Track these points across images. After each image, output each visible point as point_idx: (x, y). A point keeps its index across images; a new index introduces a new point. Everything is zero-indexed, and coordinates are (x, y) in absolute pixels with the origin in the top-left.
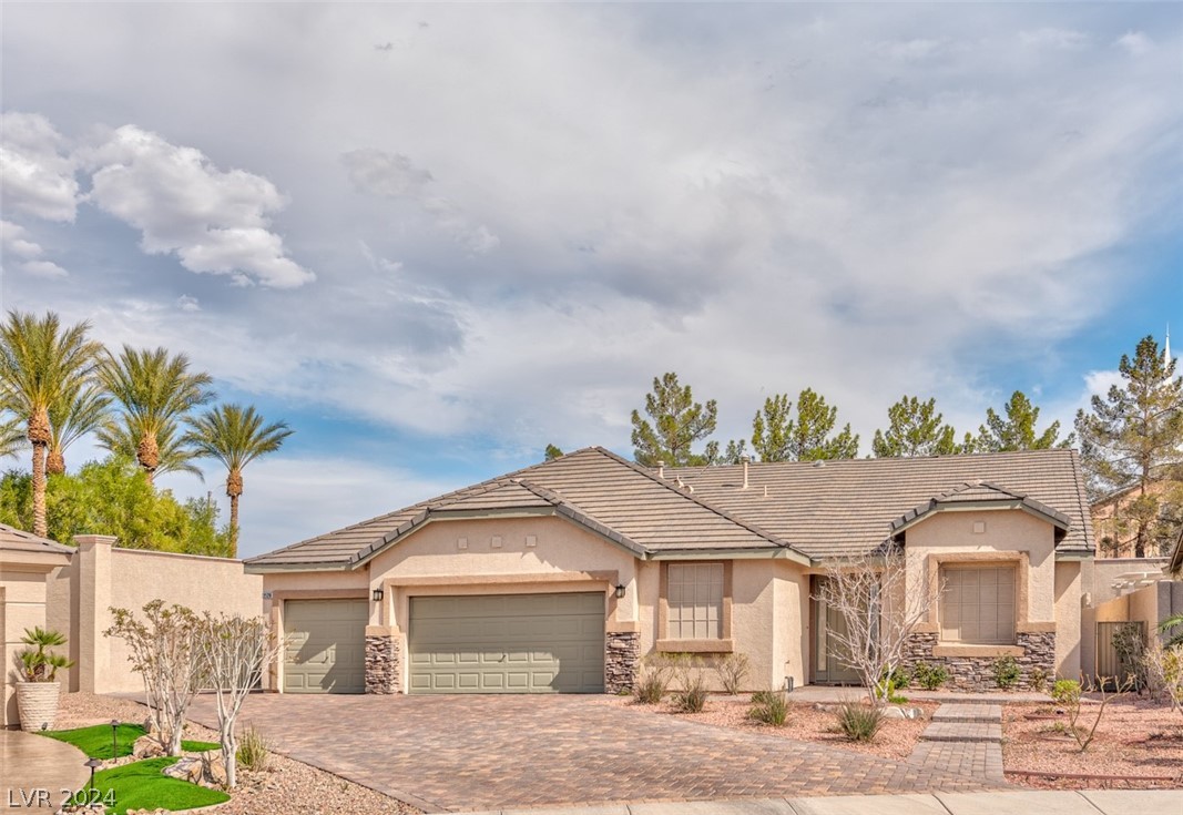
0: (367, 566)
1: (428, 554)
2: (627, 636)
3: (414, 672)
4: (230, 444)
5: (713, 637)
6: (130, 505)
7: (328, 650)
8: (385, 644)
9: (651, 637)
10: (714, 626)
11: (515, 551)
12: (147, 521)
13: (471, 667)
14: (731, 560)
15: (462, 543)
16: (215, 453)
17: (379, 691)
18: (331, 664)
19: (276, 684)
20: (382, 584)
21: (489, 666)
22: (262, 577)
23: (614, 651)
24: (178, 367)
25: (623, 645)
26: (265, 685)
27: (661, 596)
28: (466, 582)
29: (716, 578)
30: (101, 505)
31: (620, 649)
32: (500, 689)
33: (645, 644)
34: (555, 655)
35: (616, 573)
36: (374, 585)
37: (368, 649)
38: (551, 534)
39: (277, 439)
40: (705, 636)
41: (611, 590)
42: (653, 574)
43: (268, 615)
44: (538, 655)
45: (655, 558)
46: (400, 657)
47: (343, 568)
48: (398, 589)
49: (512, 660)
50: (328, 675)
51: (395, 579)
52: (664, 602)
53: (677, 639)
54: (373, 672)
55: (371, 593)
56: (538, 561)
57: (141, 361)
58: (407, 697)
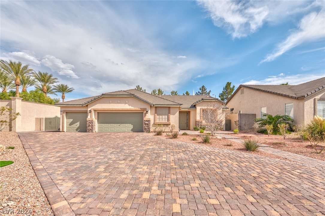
0: (87, 106)
1: (102, 103)
2: (149, 121)
3: (99, 128)
4: (62, 90)
5: (166, 121)
6: (40, 97)
7: (78, 123)
8: (92, 122)
9: (153, 121)
10: (166, 120)
11: (123, 104)
12: (43, 101)
13: (113, 127)
14: (170, 107)
15: (111, 102)
16: (59, 91)
17: (90, 132)
18: (78, 126)
19: (64, 130)
20: (91, 109)
21: (117, 127)
22: (60, 107)
23: (146, 124)
24: (50, 76)
25: (148, 123)
26: (61, 130)
27: (155, 113)
28: (111, 110)
29: (167, 110)
30: (33, 97)
31: (147, 124)
32: (119, 131)
33: (152, 122)
34: (132, 124)
35: (146, 109)
36: (89, 109)
37: (87, 123)
38: (131, 100)
39: (72, 90)
40: (165, 121)
41: (145, 112)
42: (154, 109)
43: (62, 115)
44: (128, 124)
45: (155, 106)
46: (95, 125)
47: (81, 106)
48: (95, 111)
49: (122, 125)
50: (77, 128)
51: (94, 109)
52: (156, 114)
53: (159, 122)
54: (89, 128)
55: (88, 111)
56: (129, 106)
57: (43, 74)
58: (97, 133)
